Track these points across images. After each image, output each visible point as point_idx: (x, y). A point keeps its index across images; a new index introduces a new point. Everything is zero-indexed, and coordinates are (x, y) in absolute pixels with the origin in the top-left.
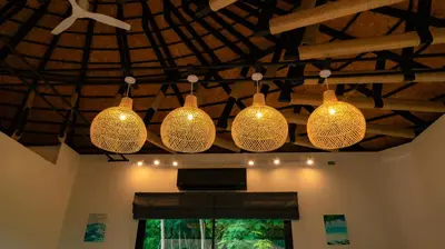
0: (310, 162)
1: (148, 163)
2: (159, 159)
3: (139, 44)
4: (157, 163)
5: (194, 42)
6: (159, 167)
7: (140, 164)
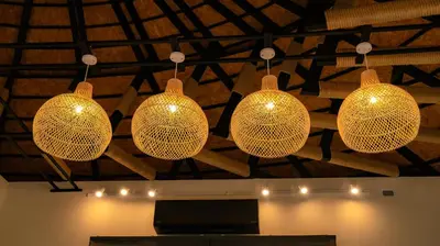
0: (355, 191)
1: (111, 194)
2: (127, 187)
3: (102, 20)
4: (124, 192)
5: (181, 16)
6: (127, 200)
7: (99, 194)
